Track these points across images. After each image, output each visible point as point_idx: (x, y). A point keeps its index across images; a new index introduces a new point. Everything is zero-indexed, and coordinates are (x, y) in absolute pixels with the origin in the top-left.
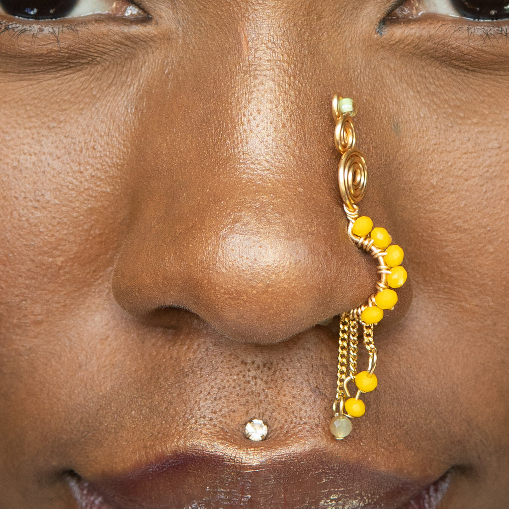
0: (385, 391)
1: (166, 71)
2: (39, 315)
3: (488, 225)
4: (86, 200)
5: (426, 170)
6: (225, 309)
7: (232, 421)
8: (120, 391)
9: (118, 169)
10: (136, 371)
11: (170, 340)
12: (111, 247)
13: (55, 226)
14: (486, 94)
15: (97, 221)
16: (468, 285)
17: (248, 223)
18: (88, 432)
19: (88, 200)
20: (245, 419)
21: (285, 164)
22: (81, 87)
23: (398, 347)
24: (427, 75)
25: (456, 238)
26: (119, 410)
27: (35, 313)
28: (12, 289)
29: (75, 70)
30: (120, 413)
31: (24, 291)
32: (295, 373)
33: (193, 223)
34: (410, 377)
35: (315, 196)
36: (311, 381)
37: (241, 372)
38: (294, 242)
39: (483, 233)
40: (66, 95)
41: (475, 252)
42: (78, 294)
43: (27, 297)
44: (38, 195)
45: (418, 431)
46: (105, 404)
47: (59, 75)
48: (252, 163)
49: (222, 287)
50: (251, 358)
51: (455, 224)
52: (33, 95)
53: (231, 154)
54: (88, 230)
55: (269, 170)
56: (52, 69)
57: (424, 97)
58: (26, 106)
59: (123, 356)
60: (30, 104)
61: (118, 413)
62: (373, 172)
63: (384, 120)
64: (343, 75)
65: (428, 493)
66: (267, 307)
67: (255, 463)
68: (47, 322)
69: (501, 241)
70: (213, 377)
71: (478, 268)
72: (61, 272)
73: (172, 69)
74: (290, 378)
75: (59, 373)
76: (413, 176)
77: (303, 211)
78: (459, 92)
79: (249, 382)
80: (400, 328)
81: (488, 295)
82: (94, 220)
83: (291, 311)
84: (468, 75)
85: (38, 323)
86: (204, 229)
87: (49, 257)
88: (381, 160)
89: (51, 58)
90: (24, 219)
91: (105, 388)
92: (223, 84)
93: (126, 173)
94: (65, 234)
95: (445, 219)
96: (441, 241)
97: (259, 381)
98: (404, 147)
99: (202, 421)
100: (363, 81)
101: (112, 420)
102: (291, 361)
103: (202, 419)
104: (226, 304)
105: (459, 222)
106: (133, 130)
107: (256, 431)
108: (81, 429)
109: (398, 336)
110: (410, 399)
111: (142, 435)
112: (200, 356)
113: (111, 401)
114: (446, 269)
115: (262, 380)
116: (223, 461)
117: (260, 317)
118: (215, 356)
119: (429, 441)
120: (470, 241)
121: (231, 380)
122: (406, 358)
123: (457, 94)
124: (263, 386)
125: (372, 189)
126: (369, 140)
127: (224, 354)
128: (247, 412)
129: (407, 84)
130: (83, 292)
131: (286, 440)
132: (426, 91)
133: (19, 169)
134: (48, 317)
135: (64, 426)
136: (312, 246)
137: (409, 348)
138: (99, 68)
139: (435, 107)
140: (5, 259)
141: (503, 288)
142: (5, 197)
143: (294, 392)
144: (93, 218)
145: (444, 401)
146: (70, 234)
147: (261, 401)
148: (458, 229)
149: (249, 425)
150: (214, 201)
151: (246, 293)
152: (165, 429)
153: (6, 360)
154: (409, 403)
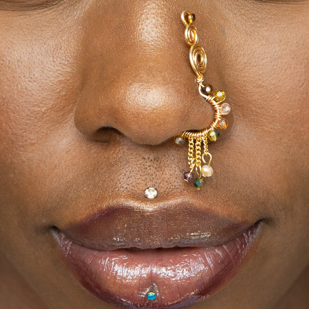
0: (221, 173)
1: (99, 5)
2: (34, 140)
3: (275, 83)
4: (57, 76)
5: (241, 55)
6: (131, 123)
7: (138, 189)
8: (78, 178)
9: (74, 59)
10: (85, 167)
11: (104, 149)
12: (71, 102)
13: (41, 91)
14: (272, 14)
15: (64, 87)
16: (266, 117)
17: (143, 77)
18: (61, 202)
19: (58, 76)
20: (145, 187)
21: (162, 46)
22: (52, 18)
23: (229, 150)
24: (240, 5)
25: (258, 91)
26: (77, 188)
27: (31, 139)
28: (18, 126)
29: (49, 9)
30: (78, 189)
31: (25, 127)
32: (171, 162)
33: (113, 79)
34: (235, 166)
35: (178, 63)
36: (180, 166)
37: (142, 163)
38: (167, 86)
39: (273, 88)
40: (44, 23)
41: (269, 98)
42: (54, 128)
43: (27, 130)
44: (31, 75)
45: (240, 195)
46: (70, 186)
47: (40, 12)
48: (144, 46)
49: (129, 112)
50: (147, 156)
51: (257, 83)
52: (27, 23)
53: (133, 42)
54: (59, 92)
55: (153, 49)
56: (37, 8)
57: (238, 16)
58: (23, 29)
59: (78, 159)
60: (25, 28)
61: (77, 190)
62: (210, 53)
63: (216, 27)
64: (193, 2)
65: (247, 234)
66: (153, 121)
67: (151, 209)
68: (37, 143)
69: (283, 92)
70: (127, 166)
71: (271, 107)
72: (44, 116)
73: (102, 3)
74: (168, 165)
75: (45, 171)
76: (233, 58)
77: (172, 70)
78: (258, 13)
79: (146, 168)
80: (230, 141)
81: (277, 122)
82: (62, 87)
83: (167, 123)
84: (262, 4)
85: (33, 144)
86: (119, 81)
87: (38, 107)
88: (215, 48)
89: (37, 2)
90: (24, 88)
91: (70, 177)
92: (128, 7)
93: (79, 61)
94: (46, 95)
95: (252, 81)
96: (251, 93)
97: (152, 168)
98: (228, 42)
99: (122, 189)
100: (204, 7)
101: (74, 194)
102: (169, 156)
103: (121, 188)
104: (132, 121)
105: (260, 82)
106: (82, 37)
107: (151, 194)
108: (57, 200)
109: (229, 145)
110: (234, 178)
111: (90, 200)
112: (120, 156)
113: (73, 184)
114: (254, 108)
115: (153, 167)
116: (133, 209)
117: (150, 127)
118: (128, 155)
119: (246, 202)
120: (266, 92)
121: (137, 167)
122: (233, 156)
123: (257, 14)
124: (154, 170)
125: (210, 63)
126: (208, 36)
127: (133, 154)
128: (146, 185)
129: (229, 10)
130: (56, 127)
131: (167, 197)
132: (240, 13)
133: (21, 62)
134: (38, 141)
135: (48, 200)
136: (177, 89)
137: (235, 152)
138: (61, 7)
139: (244, 22)
140: (14, 109)
141: (285, 118)
142: (14, 76)
143: (171, 172)
144: (61, 86)
145: (253, 180)
146: (49, 95)
147: (153, 178)
148: (259, 86)
149: (147, 190)
150: (125, 67)
151: (142, 113)
152: (102, 195)
153: (16, 165)
154: (234, 180)
